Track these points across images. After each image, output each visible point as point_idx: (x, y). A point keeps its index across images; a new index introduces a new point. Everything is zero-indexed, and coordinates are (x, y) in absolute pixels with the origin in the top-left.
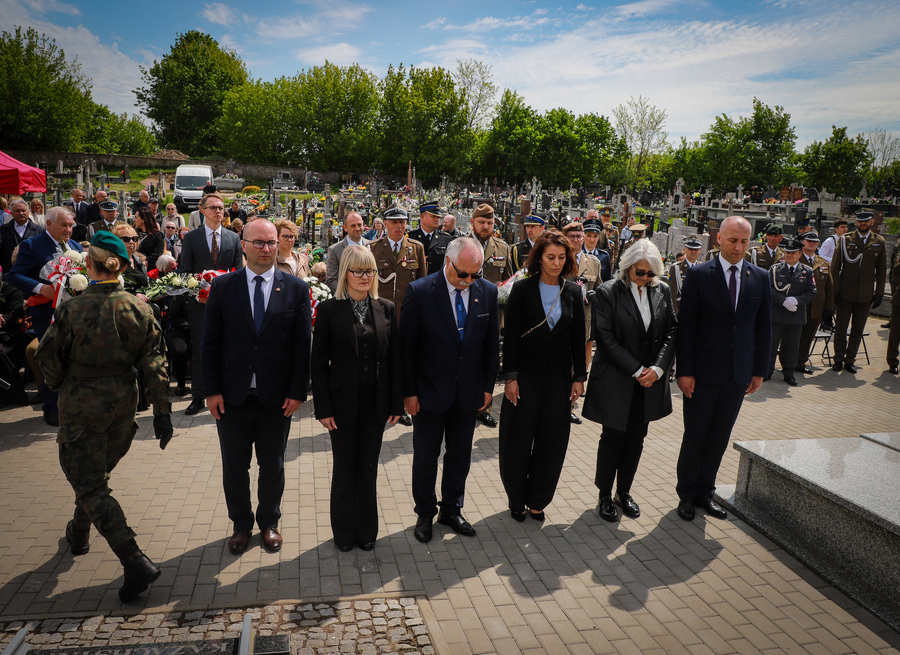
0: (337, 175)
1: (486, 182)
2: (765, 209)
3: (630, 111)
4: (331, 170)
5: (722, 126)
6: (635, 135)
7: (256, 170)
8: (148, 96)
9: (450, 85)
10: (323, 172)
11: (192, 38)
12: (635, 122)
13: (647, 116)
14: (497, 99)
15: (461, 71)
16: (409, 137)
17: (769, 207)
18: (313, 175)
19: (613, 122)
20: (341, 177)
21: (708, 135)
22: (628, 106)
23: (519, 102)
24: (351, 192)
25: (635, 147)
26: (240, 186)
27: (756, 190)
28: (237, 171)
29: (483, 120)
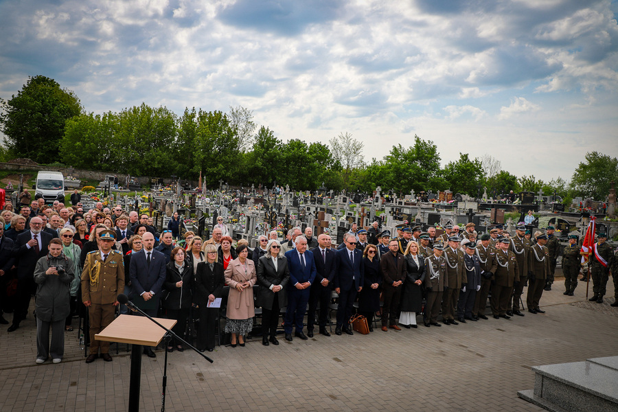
0: (148, 179)
1: (253, 187)
2: (431, 206)
3: (340, 142)
4: (143, 175)
5: (396, 151)
6: (343, 156)
7: (88, 174)
8: (6, 120)
9: (226, 122)
10: (137, 176)
11: (40, 80)
12: (344, 149)
13: (351, 145)
14: (256, 132)
15: (233, 113)
16: (199, 155)
17: (433, 205)
18: (130, 178)
19: (330, 148)
20: (150, 180)
21: (388, 157)
22: (339, 139)
23: (271, 134)
24: (161, 192)
25: (344, 164)
26: (78, 185)
27: (424, 194)
28: (76, 175)
29: (247, 145)
